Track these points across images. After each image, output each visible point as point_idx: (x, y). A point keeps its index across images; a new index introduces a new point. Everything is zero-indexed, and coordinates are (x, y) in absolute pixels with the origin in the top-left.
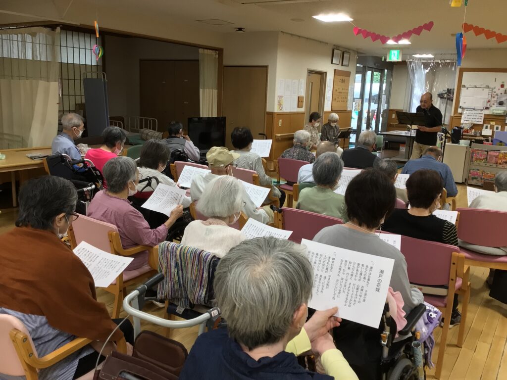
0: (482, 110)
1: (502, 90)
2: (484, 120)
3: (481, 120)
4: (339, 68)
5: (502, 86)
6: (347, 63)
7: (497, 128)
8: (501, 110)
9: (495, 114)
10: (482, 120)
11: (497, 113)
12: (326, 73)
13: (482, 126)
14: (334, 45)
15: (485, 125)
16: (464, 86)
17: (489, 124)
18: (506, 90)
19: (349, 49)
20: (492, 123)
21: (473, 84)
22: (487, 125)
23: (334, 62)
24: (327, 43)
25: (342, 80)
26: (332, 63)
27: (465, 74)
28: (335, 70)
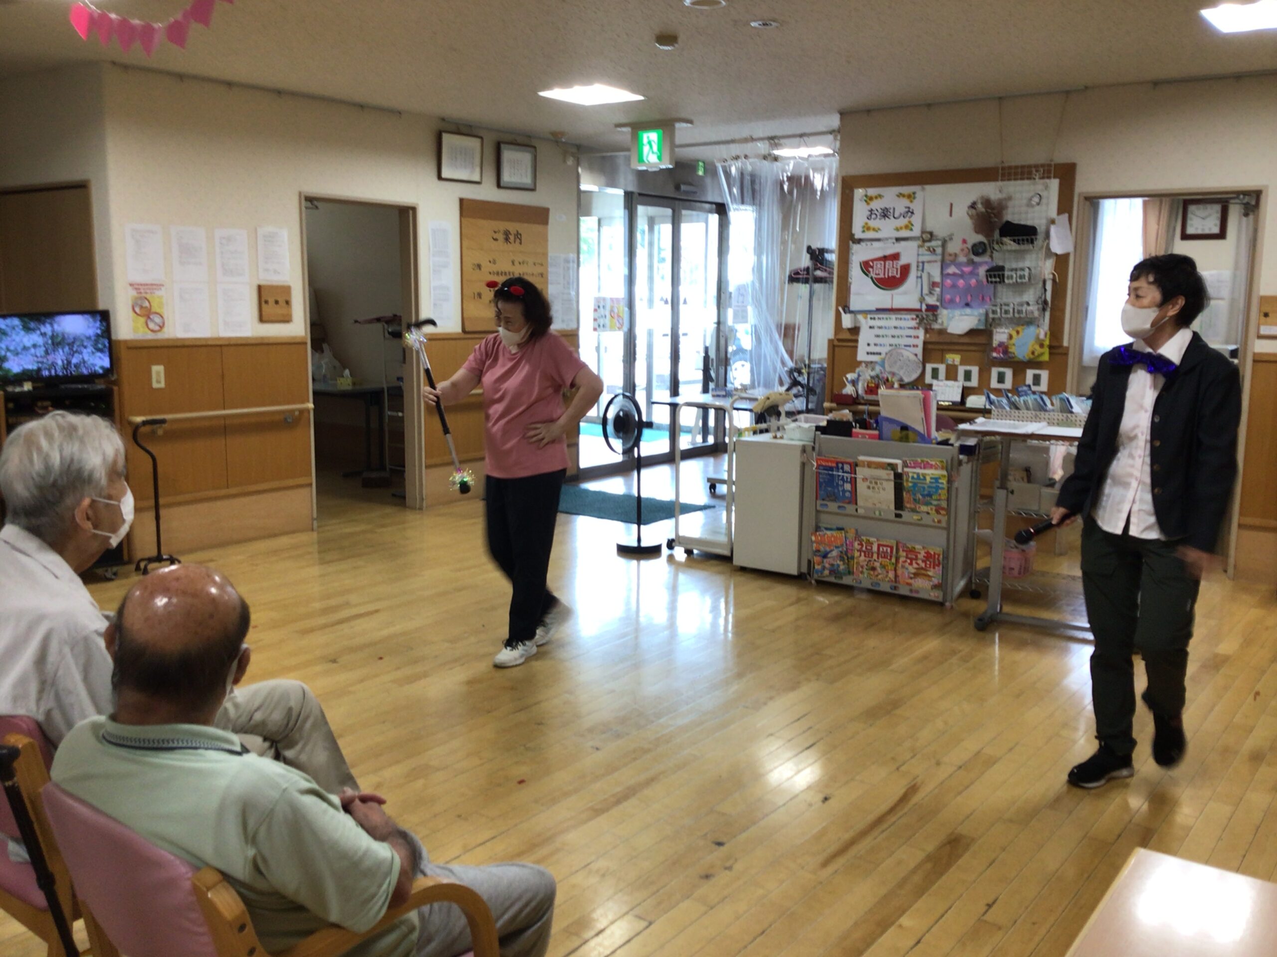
2: (925, 349)
3: (914, 350)
4: (488, 193)
6: (527, 180)
7: (968, 376)
10: (919, 351)
12: (413, 210)
14: (443, 119)
17: (942, 361)
19: (529, 137)
20: (953, 358)
22: (935, 366)
23: (444, 174)
24: (400, 113)
25: (507, 234)
26: (440, 177)
27: (860, 194)
28: (461, 201)
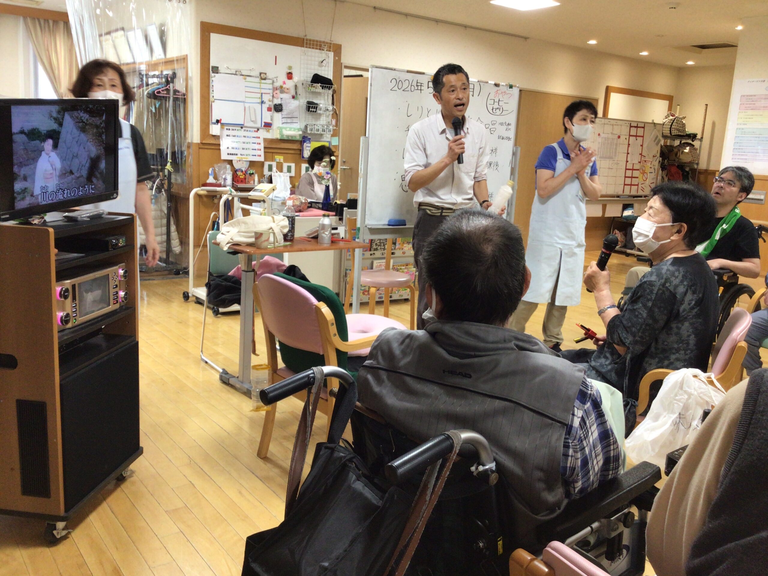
0: (258, 130)
1: (290, 84)
2: (265, 152)
3: (259, 153)
5: (290, 76)
7: (289, 170)
8: (295, 129)
9: (285, 138)
10: (262, 153)
11: (288, 136)
13: (262, 164)
15: (267, 164)
16: (216, 70)
17: (273, 160)
18: (296, 86)
20: (280, 158)
21: (234, 67)
22: (270, 163)
27: (214, 38)
